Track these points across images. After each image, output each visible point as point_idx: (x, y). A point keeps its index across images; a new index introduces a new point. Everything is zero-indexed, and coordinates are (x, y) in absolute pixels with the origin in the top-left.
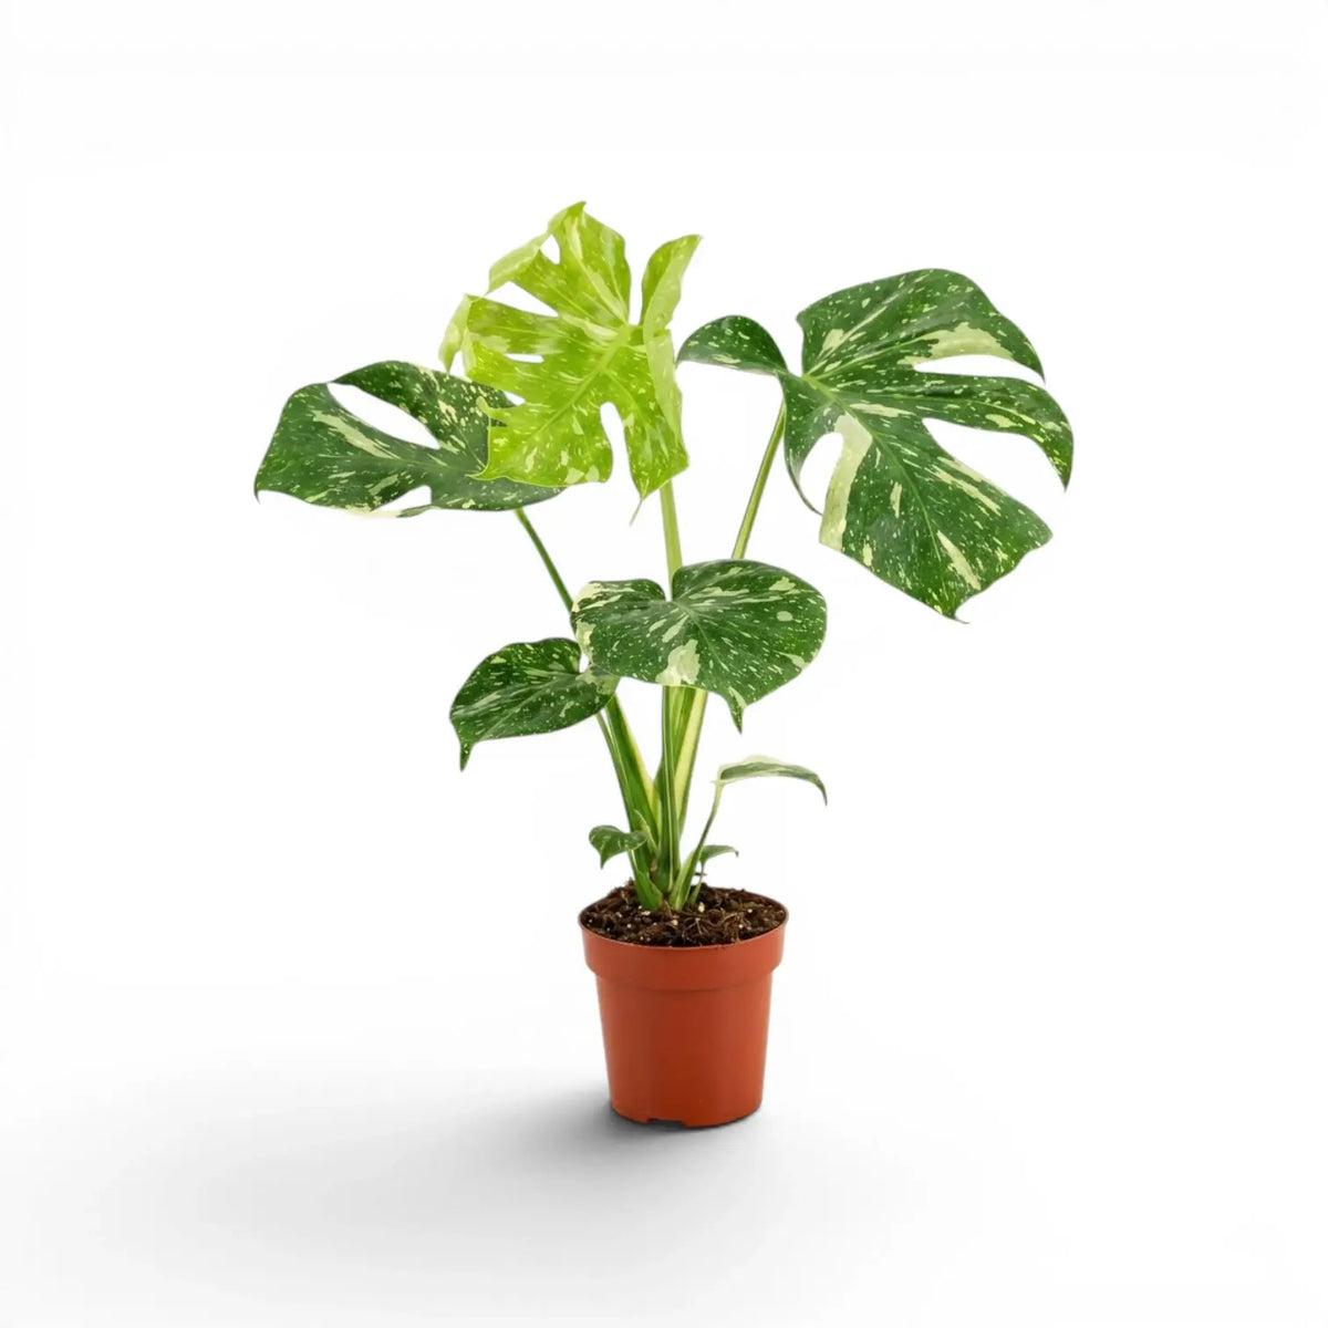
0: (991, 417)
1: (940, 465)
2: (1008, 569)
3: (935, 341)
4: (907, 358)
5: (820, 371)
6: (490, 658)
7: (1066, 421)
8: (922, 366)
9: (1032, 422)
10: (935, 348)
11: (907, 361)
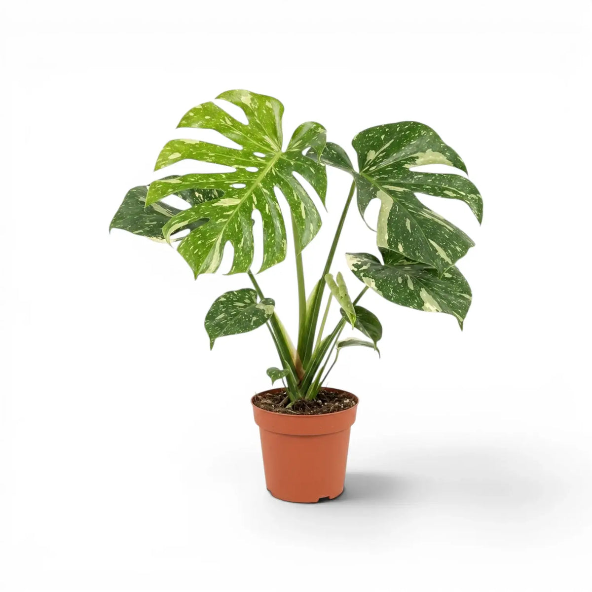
0: (446, 192)
1: (426, 212)
2: (463, 255)
3: (417, 158)
4: (406, 165)
5: (368, 170)
6: (219, 298)
7: (479, 193)
8: (413, 169)
9: (464, 194)
10: (418, 161)
11: (406, 166)
